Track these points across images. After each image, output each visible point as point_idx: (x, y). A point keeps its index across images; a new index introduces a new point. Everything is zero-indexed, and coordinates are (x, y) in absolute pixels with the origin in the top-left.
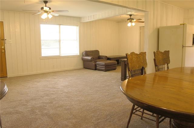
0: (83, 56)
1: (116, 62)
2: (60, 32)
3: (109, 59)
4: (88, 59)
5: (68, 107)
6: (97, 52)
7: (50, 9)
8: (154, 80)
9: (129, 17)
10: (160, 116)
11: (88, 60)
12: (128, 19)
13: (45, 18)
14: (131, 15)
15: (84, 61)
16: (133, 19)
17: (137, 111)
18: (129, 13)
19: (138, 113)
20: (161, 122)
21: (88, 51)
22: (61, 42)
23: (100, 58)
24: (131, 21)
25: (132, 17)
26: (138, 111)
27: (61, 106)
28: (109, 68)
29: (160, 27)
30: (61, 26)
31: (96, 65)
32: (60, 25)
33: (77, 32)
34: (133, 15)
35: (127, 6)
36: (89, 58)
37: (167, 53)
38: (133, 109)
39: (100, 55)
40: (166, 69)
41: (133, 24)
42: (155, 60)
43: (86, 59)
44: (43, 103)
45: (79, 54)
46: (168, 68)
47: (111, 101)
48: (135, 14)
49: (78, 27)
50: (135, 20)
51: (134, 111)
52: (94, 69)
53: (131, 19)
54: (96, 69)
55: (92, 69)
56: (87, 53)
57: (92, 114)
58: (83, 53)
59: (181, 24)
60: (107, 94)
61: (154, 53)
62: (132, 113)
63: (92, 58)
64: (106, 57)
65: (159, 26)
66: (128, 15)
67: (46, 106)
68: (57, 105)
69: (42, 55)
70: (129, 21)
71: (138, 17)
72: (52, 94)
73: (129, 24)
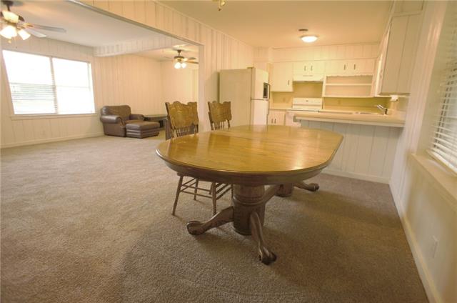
0: (102, 114)
1: (158, 124)
2: (52, 71)
3: (146, 119)
4: (110, 120)
5: (74, 196)
6: (127, 108)
7: (21, 18)
8: (210, 143)
9: (176, 53)
10: (217, 184)
11: (111, 122)
12: (176, 57)
13: (13, 38)
14: (179, 51)
15: (105, 123)
16: (183, 58)
17: (187, 187)
18: (177, 47)
19: (188, 190)
20: (218, 198)
21: (111, 107)
22: (58, 88)
23: (132, 117)
24: (180, 61)
25: (181, 54)
26: (190, 187)
27: (61, 196)
28: (147, 133)
29: (221, 71)
30: (54, 59)
31: (125, 129)
32: (52, 57)
33: (88, 74)
34: (183, 51)
35: (171, 32)
36: (114, 118)
37: (227, 105)
38: (180, 185)
39: (132, 113)
40: (226, 126)
41: (184, 65)
42: (210, 114)
43: (107, 120)
44: (22, 195)
45: (94, 112)
46: (229, 126)
47: (150, 180)
48: (186, 49)
49: (90, 65)
50: (185, 60)
51: (182, 188)
52: (123, 135)
53: (180, 58)
54: (125, 136)
55: (119, 136)
56: (109, 110)
57: (119, 201)
58: (101, 109)
59: (249, 68)
60: (144, 170)
61: (209, 103)
62: (179, 191)
63: (117, 118)
64: (143, 116)
65: (219, 69)
66: (174, 49)
67: (28, 200)
68: (53, 195)
69: (16, 113)
70: (176, 60)
71: (191, 55)
72: (42, 178)
73: (177, 65)
